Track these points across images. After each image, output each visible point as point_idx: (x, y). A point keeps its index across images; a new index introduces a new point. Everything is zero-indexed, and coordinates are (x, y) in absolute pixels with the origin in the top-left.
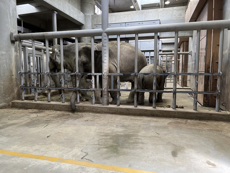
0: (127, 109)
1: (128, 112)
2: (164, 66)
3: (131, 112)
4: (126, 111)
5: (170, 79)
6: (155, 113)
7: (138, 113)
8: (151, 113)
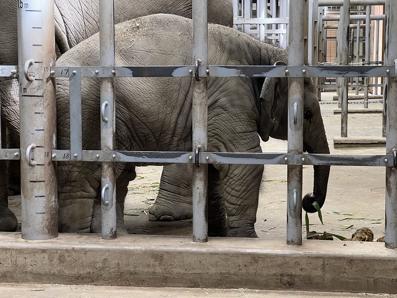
0: (158, 256)
1: (159, 270)
2: (330, 33)
3: (176, 271)
4: (148, 266)
5: (361, 94)
6: (298, 272)
7: (213, 270)
8: (279, 271)
